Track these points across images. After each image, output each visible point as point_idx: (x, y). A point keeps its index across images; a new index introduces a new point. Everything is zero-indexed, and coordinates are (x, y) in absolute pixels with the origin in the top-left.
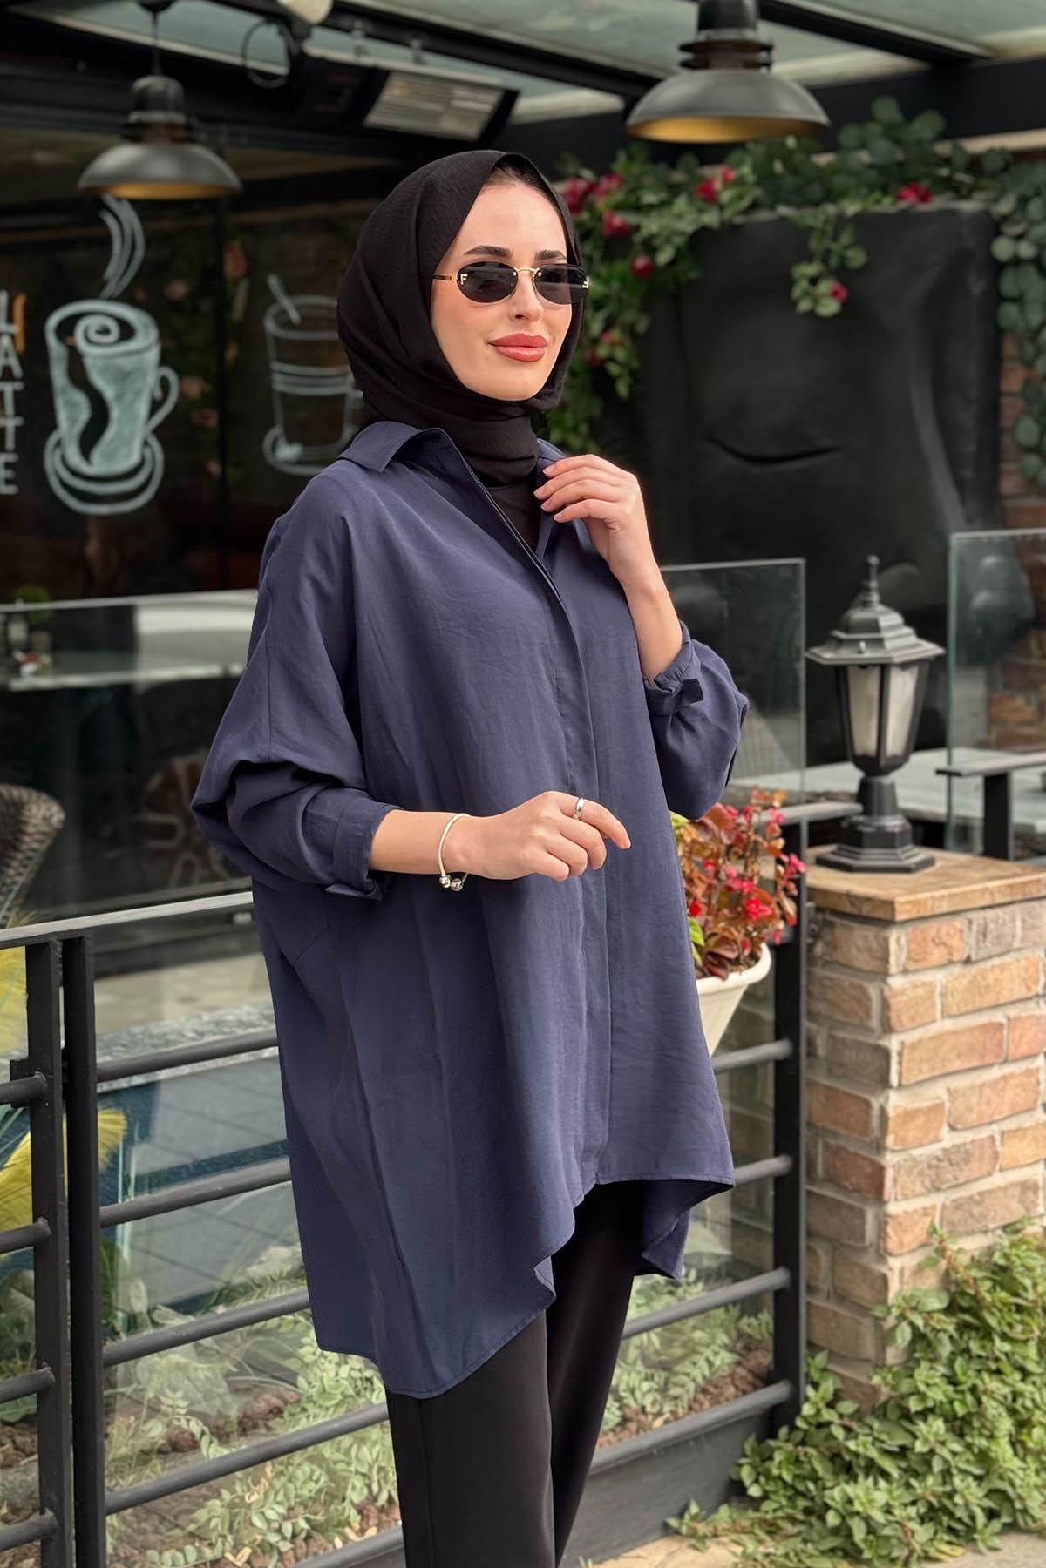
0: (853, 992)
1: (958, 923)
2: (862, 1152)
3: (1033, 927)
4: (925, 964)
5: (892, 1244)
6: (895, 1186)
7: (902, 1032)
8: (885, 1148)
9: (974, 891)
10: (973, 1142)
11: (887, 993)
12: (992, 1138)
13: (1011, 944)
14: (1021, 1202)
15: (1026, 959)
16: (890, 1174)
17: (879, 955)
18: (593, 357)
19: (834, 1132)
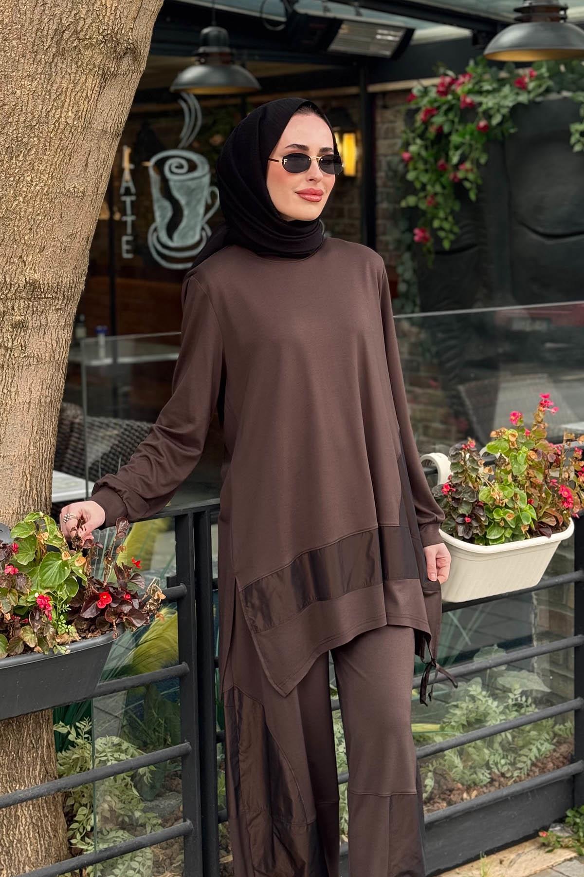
18: (455, 177)
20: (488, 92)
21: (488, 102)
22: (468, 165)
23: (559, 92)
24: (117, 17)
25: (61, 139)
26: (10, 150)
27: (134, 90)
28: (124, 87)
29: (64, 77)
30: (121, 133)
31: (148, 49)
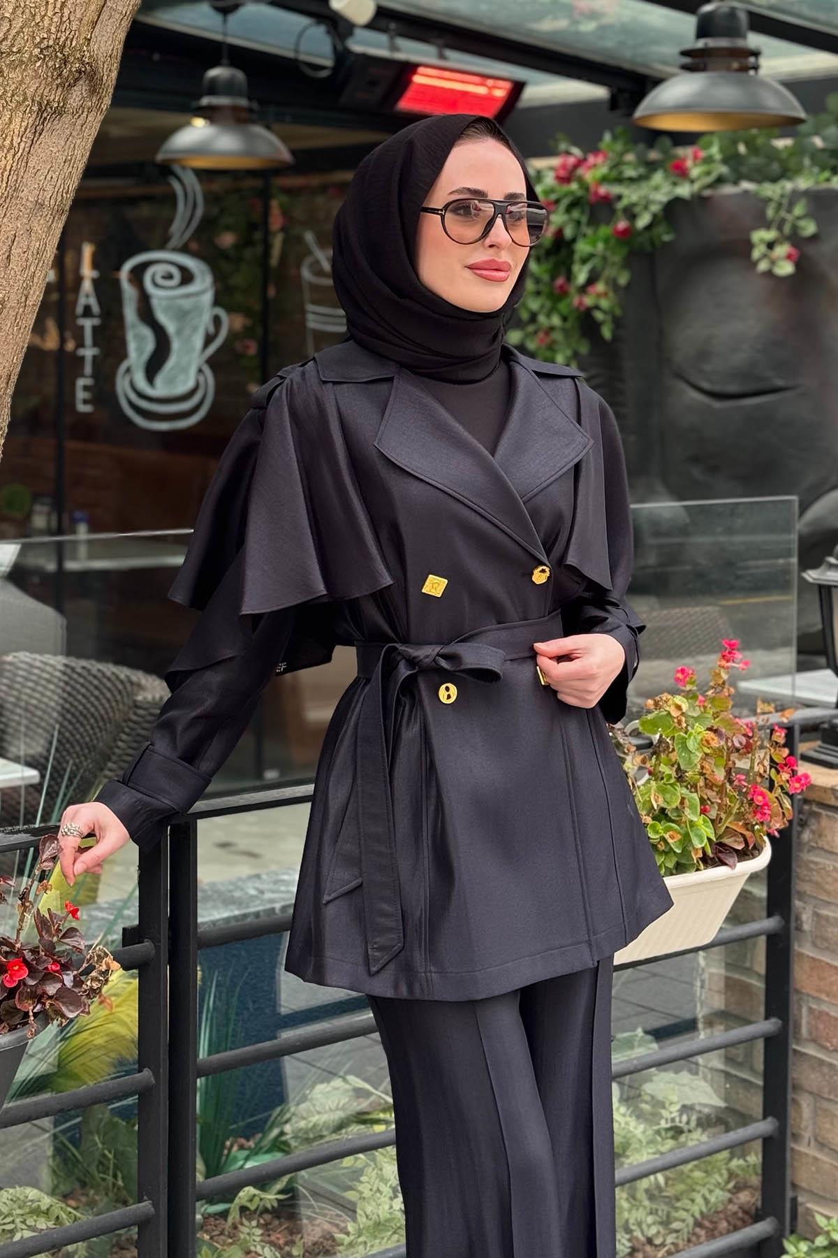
18: (581, 303)
19: (818, 1000)
20: (632, 180)
21: (631, 195)
22: (600, 287)
23: (736, 183)
24: (64, 19)
27: (91, 139)
28: (74, 133)
30: (67, 208)
31: (114, 74)
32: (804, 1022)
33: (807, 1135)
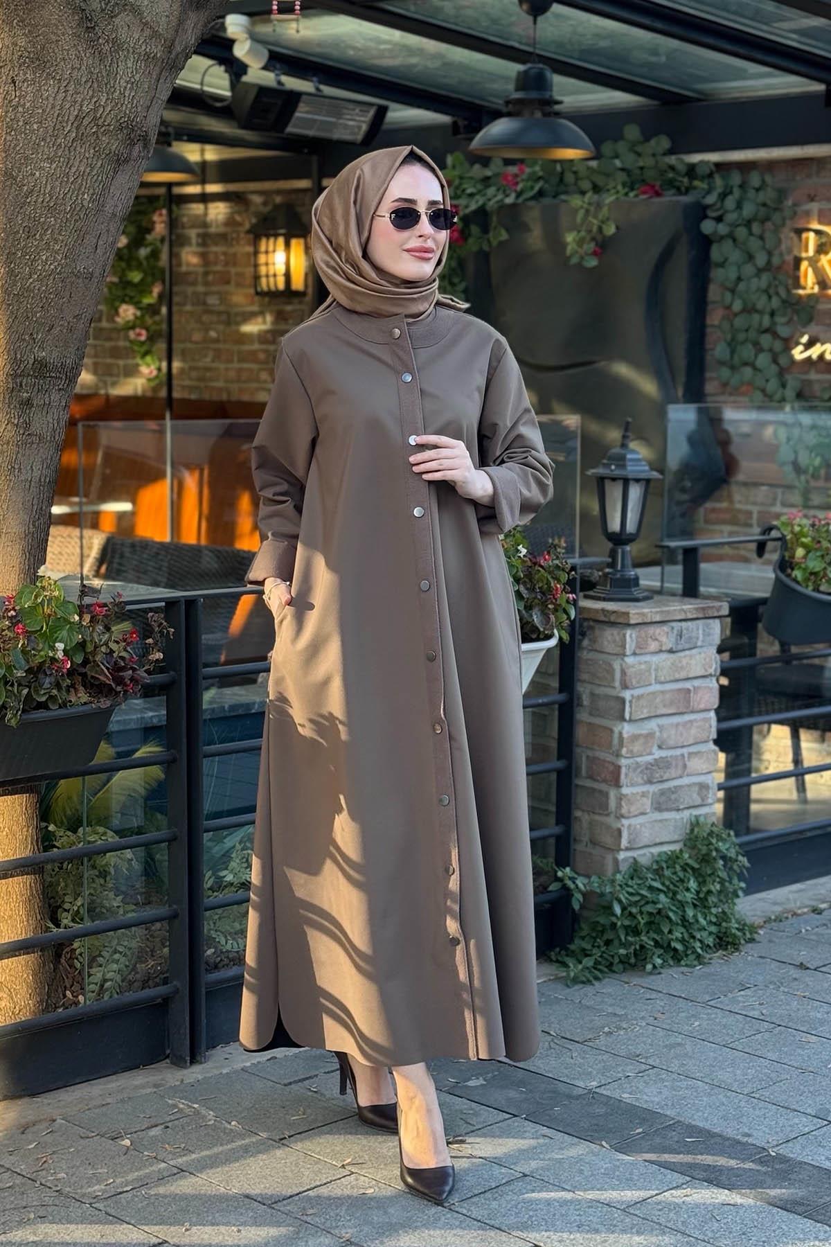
0: (604, 666)
1: (666, 628)
2: (608, 759)
3: (709, 635)
4: (647, 651)
5: (624, 811)
6: (626, 778)
7: (634, 688)
8: (622, 756)
9: (675, 610)
10: (671, 756)
11: (624, 665)
12: (683, 755)
13: (696, 643)
14: (698, 794)
15: (705, 653)
16: (623, 770)
17: (620, 644)
19: (592, 749)
24: (133, 106)
25: (76, 221)
26: (27, 229)
29: (81, 161)
30: (127, 216)
32: (584, 767)
33: (586, 839)
